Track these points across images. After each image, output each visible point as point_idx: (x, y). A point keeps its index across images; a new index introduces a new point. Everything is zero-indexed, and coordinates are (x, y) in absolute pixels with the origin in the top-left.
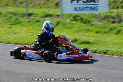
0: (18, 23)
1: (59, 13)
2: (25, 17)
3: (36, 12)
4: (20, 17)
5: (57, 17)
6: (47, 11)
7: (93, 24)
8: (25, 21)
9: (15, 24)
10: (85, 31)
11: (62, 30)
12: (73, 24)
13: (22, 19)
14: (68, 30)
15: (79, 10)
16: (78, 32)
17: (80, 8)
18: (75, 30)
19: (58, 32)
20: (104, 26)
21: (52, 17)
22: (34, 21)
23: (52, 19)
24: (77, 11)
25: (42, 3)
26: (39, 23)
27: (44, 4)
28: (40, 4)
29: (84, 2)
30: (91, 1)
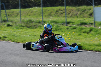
0: (59, 30)
1: (93, 22)
2: (64, 25)
3: (73, 21)
4: (60, 25)
5: (90, 25)
6: (82, 20)
8: (64, 28)
9: (56, 31)
11: (94, 36)
13: (61, 27)
19: (92, 37)
21: (87, 25)
22: (72, 28)
23: (86, 26)
25: (78, 14)
26: (75, 29)
27: (80, 14)
28: (77, 14)
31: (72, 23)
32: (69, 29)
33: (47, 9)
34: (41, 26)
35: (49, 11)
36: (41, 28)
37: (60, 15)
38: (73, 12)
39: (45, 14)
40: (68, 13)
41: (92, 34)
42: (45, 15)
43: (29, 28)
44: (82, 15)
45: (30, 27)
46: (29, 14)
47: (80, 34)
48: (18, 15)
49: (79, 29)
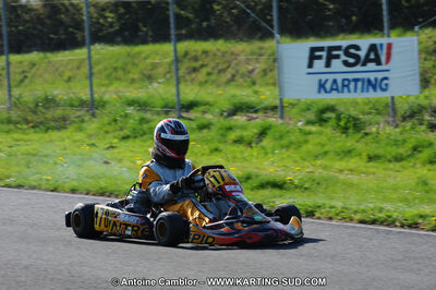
0: (144, 134)
3: (210, 99)
4: (158, 114)
7: (366, 134)
9: (135, 137)
10: (338, 154)
11: (266, 153)
12: (310, 133)
14: (291, 152)
15: (333, 90)
16: (316, 157)
18: (308, 152)
20: (401, 138)
22: (194, 125)
23: (253, 119)
24: (327, 92)
25: (257, 71)
26: (205, 131)
27: (265, 72)
28: (251, 72)
29: (346, 63)
30: (367, 60)
33: (139, 53)
34: (83, 121)
35: (146, 58)
36: (80, 130)
37: (188, 77)
38: (236, 65)
39: (129, 72)
40: (220, 67)
41: (263, 148)
42: (131, 76)
43: (37, 129)
44: (270, 74)
46: (68, 74)
47: (216, 150)
48: (26, 77)
49: (221, 129)
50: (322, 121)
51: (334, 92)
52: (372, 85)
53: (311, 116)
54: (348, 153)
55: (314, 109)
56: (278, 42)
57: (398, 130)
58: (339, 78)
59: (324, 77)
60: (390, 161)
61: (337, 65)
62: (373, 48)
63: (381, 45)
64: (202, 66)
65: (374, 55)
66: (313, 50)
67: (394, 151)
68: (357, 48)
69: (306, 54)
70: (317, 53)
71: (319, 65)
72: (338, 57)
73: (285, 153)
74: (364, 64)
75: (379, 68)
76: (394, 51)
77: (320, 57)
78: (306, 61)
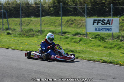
4: (57, 34)
7: (105, 41)
10: (97, 46)
12: (91, 41)
15: (98, 30)
16: (92, 46)
17: (99, 28)
18: (90, 45)
20: (113, 43)
24: (97, 31)
29: (102, 24)
30: (107, 23)
31: (68, 34)
32: (62, 39)
34: (38, 35)
36: (37, 37)
37: (70, 26)
39: (55, 24)
40: (78, 23)
41: (80, 44)
43: (27, 37)
45: (28, 35)
47: (68, 44)
48: (29, 24)
50: (95, 38)
51: (99, 31)
52: (108, 30)
53: (93, 37)
54: (100, 46)
55: (94, 35)
56: (86, 18)
57: (113, 41)
58: (100, 27)
59: (96, 27)
60: (109, 48)
61: (100, 24)
62: (108, 20)
63: (110, 20)
64: (74, 23)
65: (109, 22)
66: (94, 20)
67: (110, 46)
68: (105, 20)
69: (92, 21)
70: (95, 21)
71: (96, 24)
72: (100, 22)
73: (85, 45)
74: (106, 25)
75: (110, 25)
76: (113, 21)
77: (96, 22)
78: (92, 23)
